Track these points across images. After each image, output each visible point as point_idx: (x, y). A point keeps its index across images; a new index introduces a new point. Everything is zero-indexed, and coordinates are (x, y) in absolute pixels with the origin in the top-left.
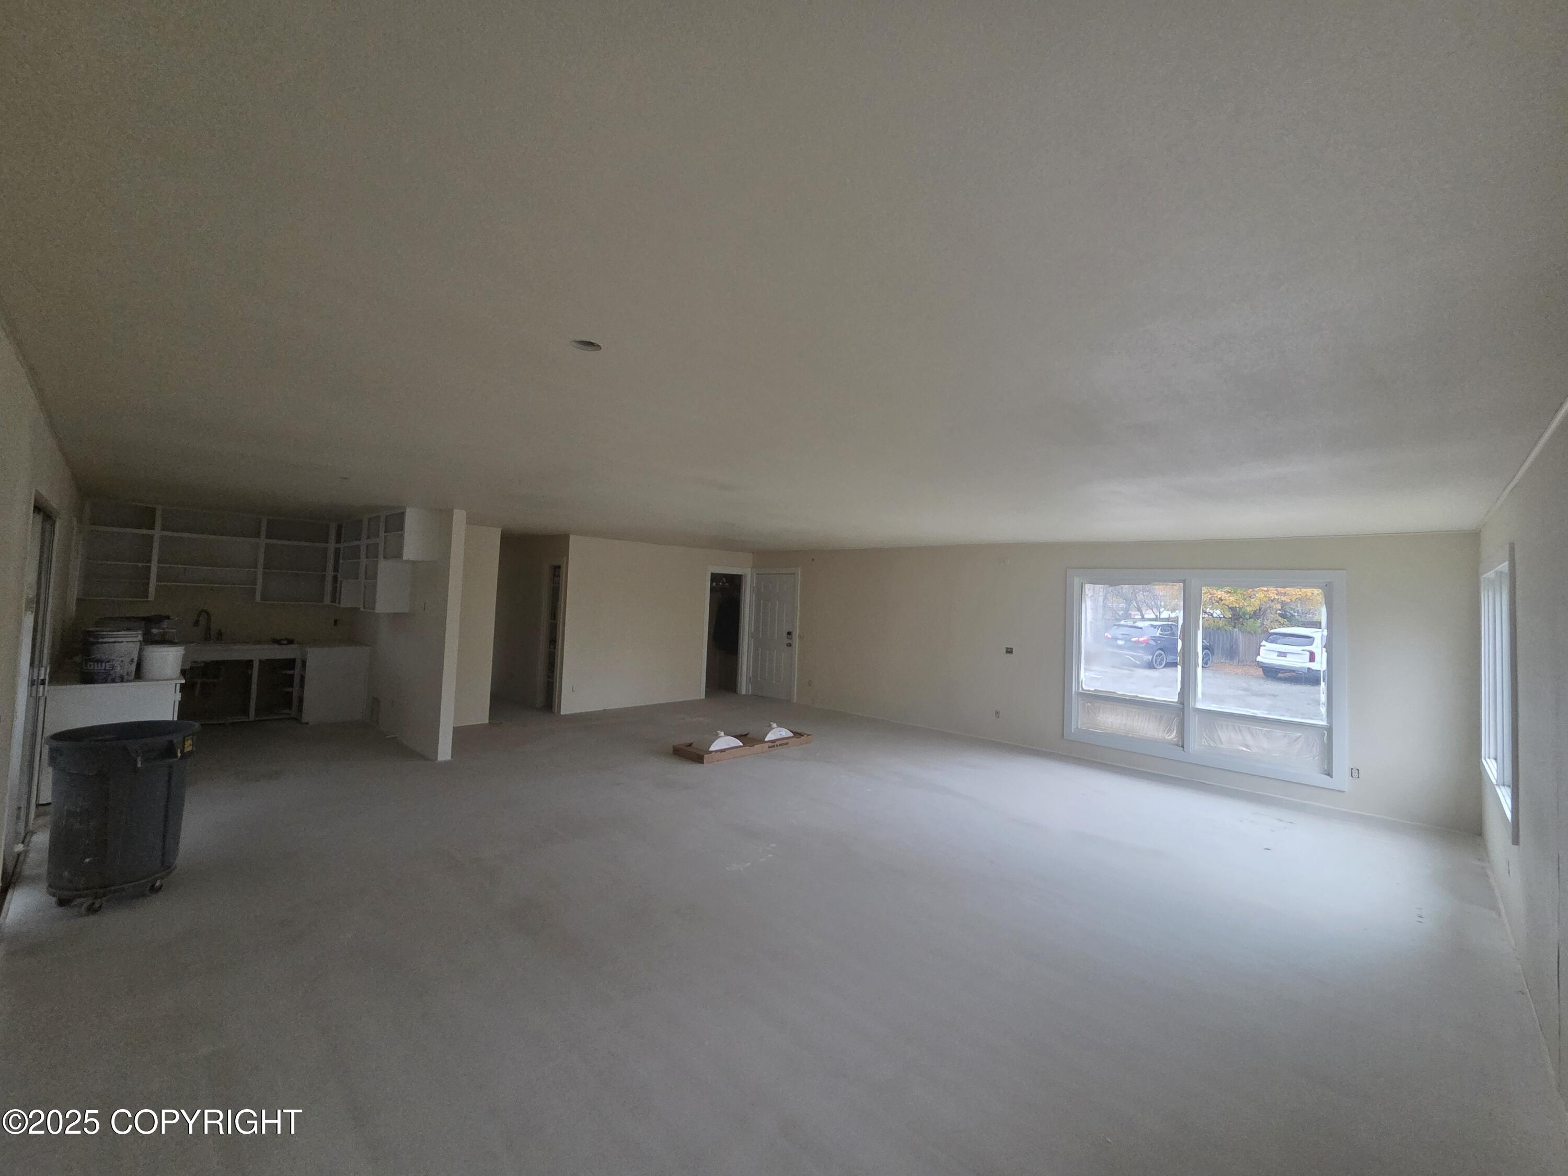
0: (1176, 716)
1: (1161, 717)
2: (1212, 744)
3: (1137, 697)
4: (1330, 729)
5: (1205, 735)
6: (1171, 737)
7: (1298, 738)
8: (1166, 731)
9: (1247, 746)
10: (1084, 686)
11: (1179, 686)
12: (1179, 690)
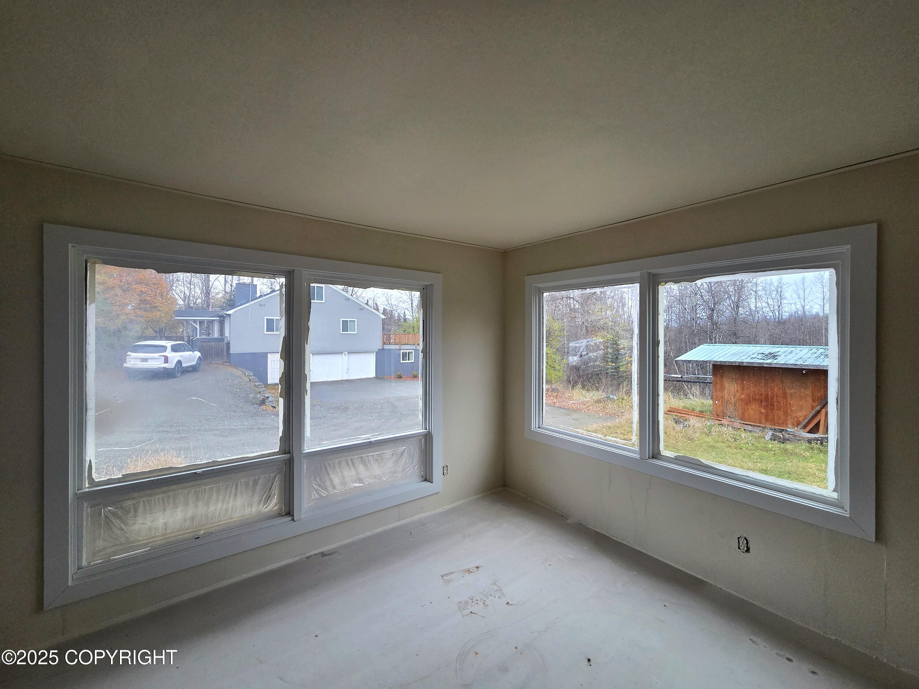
0: (278, 474)
1: (255, 482)
2: (324, 493)
3: (215, 463)
4: (428, 438)
5: (314, 486)
6: (270, 507)
7: (403, 453)
8: (262, 502)
9: (360, 480)
10: (94, 475)
11: (281, 428)
12: (281, 435)
